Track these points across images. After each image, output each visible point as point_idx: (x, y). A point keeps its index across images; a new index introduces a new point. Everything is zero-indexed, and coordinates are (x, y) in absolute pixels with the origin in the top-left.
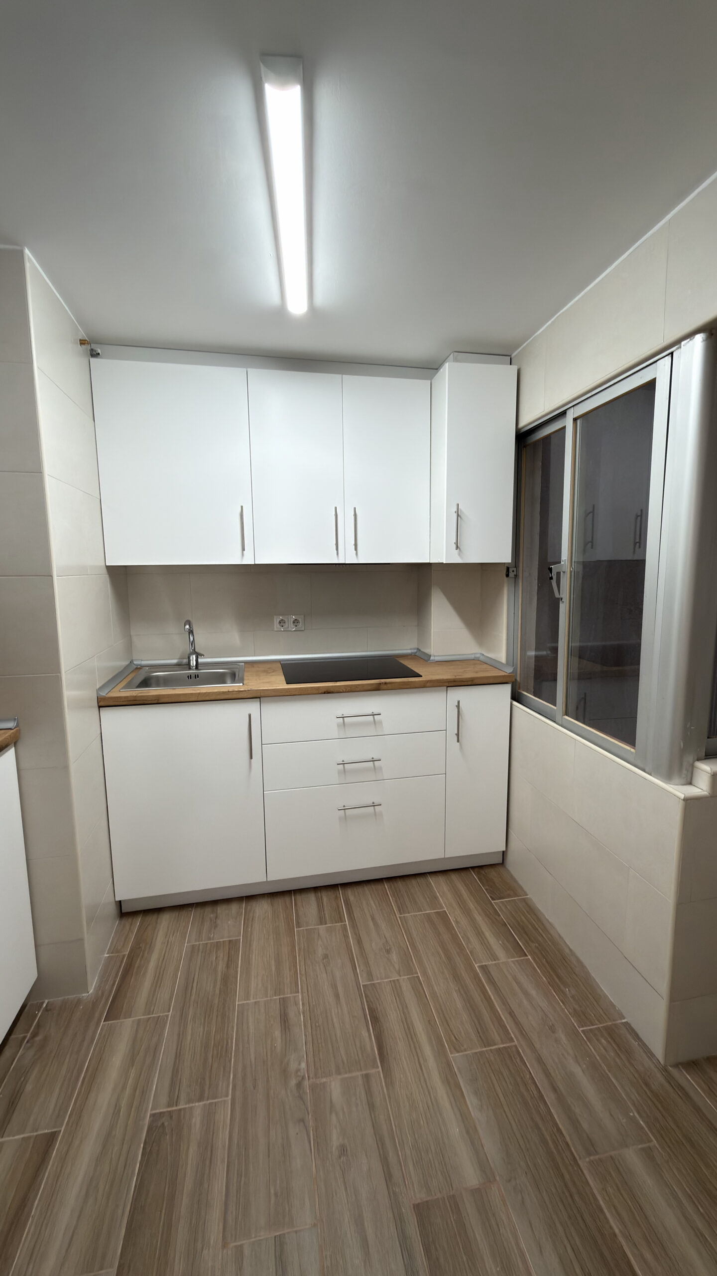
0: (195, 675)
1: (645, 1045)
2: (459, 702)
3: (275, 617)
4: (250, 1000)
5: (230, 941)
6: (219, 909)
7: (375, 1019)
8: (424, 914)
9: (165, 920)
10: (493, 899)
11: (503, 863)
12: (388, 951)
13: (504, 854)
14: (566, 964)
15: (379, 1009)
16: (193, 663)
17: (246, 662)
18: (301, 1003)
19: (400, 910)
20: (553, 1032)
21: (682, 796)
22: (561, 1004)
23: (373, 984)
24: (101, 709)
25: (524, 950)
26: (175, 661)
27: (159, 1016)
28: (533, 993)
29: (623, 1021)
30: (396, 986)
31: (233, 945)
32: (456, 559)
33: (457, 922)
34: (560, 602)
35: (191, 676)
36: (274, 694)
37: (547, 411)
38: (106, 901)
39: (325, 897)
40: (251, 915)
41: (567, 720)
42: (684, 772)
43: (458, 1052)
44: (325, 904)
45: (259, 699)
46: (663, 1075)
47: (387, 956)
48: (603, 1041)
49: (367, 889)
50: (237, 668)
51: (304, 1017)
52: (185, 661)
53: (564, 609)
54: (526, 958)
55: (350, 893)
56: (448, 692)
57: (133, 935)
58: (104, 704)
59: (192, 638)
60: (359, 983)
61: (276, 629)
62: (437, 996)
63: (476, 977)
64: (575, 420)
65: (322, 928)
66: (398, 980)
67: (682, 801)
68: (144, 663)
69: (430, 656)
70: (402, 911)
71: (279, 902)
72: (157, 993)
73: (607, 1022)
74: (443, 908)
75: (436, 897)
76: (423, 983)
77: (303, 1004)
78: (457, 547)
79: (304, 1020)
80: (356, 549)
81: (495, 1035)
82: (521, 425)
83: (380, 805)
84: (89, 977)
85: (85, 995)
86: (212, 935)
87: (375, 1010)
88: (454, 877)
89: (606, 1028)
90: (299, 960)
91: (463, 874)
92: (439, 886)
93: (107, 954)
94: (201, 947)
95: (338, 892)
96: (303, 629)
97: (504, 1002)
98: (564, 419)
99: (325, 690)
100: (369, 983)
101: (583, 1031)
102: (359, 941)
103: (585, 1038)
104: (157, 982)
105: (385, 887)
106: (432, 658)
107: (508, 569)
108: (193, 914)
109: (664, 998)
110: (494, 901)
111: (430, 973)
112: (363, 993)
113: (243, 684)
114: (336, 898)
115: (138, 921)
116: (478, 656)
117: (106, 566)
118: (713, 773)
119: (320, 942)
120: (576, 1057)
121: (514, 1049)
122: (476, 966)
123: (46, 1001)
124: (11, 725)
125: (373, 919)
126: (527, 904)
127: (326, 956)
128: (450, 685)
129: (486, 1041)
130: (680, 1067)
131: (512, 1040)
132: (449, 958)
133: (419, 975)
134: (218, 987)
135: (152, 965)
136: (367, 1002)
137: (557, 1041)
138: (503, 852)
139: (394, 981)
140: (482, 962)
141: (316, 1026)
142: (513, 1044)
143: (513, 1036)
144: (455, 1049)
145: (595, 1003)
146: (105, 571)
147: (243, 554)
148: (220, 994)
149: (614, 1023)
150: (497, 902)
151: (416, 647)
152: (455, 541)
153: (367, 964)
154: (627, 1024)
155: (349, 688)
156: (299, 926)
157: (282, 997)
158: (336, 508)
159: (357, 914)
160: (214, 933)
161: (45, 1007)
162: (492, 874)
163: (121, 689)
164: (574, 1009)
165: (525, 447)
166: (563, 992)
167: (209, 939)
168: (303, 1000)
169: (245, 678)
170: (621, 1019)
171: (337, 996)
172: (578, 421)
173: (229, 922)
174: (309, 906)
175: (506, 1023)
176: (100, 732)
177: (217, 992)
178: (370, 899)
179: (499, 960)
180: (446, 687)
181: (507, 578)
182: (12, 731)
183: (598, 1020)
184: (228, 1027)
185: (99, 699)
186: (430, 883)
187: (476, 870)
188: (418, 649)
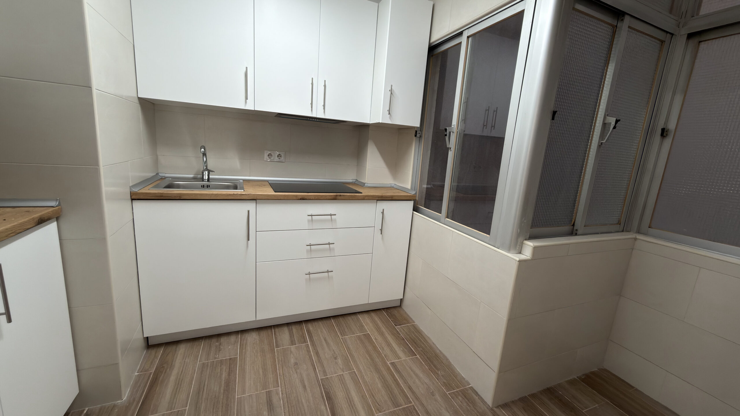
0: (207, 186)
1: (481, 398)
2: (383, 210)
3: (265, 151)
4: (246, 394)
5: (230, 359)
6: (222, 339)
7: (329, 398)
8: (356, 336)
9: (182, 349)
10: (396, 326)
11: (400, 306)
12: (336, 358)
13: (401, 300)
14: (438, 358)
15: (331, 392)
16: (206, 177)
17: (244, 180)
18: (281, 393)
19: (342, 335)
20: (433, 396)
21: (518, 259)
22: (437, 380)
23: (327, 378)
24: (133, 201)
25: (415, 353)
26: (192, 176)
27: (179, 411)
28: (421, 375)
29: (470, 386)
30: (341, 378)
31: (232, 361)
32: (388, 121)
33: (376, 339)
34: (449, 150)
35: (204, 185)
36: (266, 198)
37: (451, 31)
38: (137, 338)
39: (294, 329)
40: (245, 341)
41: (447, 220)
42: (518, 246)
43: (380, 412)
44: (294, 333)
45: (255, 201)
46: (491, 412)
47: (335, 361)
48: (460, 398)
49: (320, 323)
50: (238, 183)
51: (283, 401)
52: (200, 176)
53: (451, 155)
54: (416, 356)
55: (310, 326)
56: (377, 203)
57: (157, 360)
58: (135, 197)
59: (205, 159)
60: (318, 378)
61: (265, 160)
62: (367, 382)
63: (389, 369)
64: (468, 37)
65: (293, 348)
66: (342, 374)
67: (518, 262)
68: (167, 175)
69: (365, 183)
70: (343, 335)
71: (264, 334)
72: (177, 396)
73: (461, 388)
74: (368, 332)
75: (363, 326)
76: (357, 375)
77: (282, 394)
78: (389, 114)
79: (283, 403)
80: (324, 109)
81: (401, 400)
82: (432, 41)
83: (332, 271)
84: (123, 389)
85: (120, 401)
86: (218, 356)
87: (329, 393)
88: (373, 314)
89: (460, 391)
90: (279, 367)
91: (378, 312)
92: (365, 320)
93: (137, 373)
94: (209, 364)
95: (302, 325)
96: (284, 161)
97: (405, 382)
98: (461, 38)
99: (301, 198)
100: (325, 377)
101: (449, 394)
102: (317, 353)
103: (450, 397)
104: (177, 389)
105: (332, 321)
106: (366, 185)
107: (416, 132)
108: (203, 343)
109: (496, 372)
110: (397, 327)
111: (361, 368)
112: (321, 383)
113: (244, 191)
114: (301, 329)
115: (161, 350)
116: (393, 185)
117: (138, 97)
118: (534, 246)
119: (292, 356)
120: (446, 408)
121: (412, 407)
122: (388, 363)
123: (87, 409)
124: (53, 204)
125: (325, 340)
126: (414, 327)
127: (296, 364)
128: (379, 199)
129: (396, 404)
130: (500, 408)
131: (411, 402)
132: (372, 359)
133: (355, 370)
134: (222, 388)
135: (173, 378)
136: (323, 388)
137: (436, 400)
138: (401, 299)
139: (340, 375)
140: (392, 361)
141: (291, 406)
142: (412, 404)
143: (411, 400)
144: (378, 410)
145: (454, 378)
146: (137, 101)
147: (246, 102)
148: (224, 392)
149: (465, 387)
150: (398, 327)
151: (355, 178)
152: (388, 109)
153: (323, 366)
154: (471, 388)
155: (317, 197)
156: (277, 346)
157: (268, 390)
158: (312, 79)
159: (315, 338)
160: (218, 355)
161: (85, 413)
162: (395, 312)
163: (150, 188)
164: (444, 382)
165: (432, 56)
166: (438, 374)
167: (215, 358)
168: (282, 391)
169: (245, 188)
170: (468, 386)
171: (304, 387)
172: (470, 39)
173: (229, 347)
174: (284, 335)
175: (407, 393)
176: (132, 218)
177: (222, 391)
178: (323, 329)
179: (401, 359)
180: (376, 200)
181: (415, 137)
182: (54, 208)
183: (457, 387)
184: (230, 412)
185: (132, 194)
186: (359, 318)
187: (385, 310)
188: (356, 180)
